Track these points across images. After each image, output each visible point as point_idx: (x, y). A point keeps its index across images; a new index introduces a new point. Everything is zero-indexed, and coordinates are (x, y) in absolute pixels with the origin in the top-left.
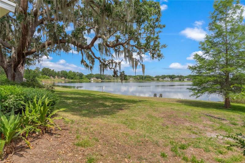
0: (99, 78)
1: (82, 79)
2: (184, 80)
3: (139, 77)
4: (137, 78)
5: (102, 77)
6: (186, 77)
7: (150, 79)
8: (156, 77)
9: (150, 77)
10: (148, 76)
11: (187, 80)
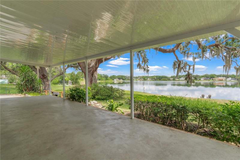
0: (121, 79)
1: (108, 80)
2: (200, 79)
3: (156, 78)
4: (154, 79)
5: (123, 78)
6: (202, 77)
7: (167, 79)
8: (172, 77)
9: (166, 77)
10: (164, 76)
11: (204, 79)
